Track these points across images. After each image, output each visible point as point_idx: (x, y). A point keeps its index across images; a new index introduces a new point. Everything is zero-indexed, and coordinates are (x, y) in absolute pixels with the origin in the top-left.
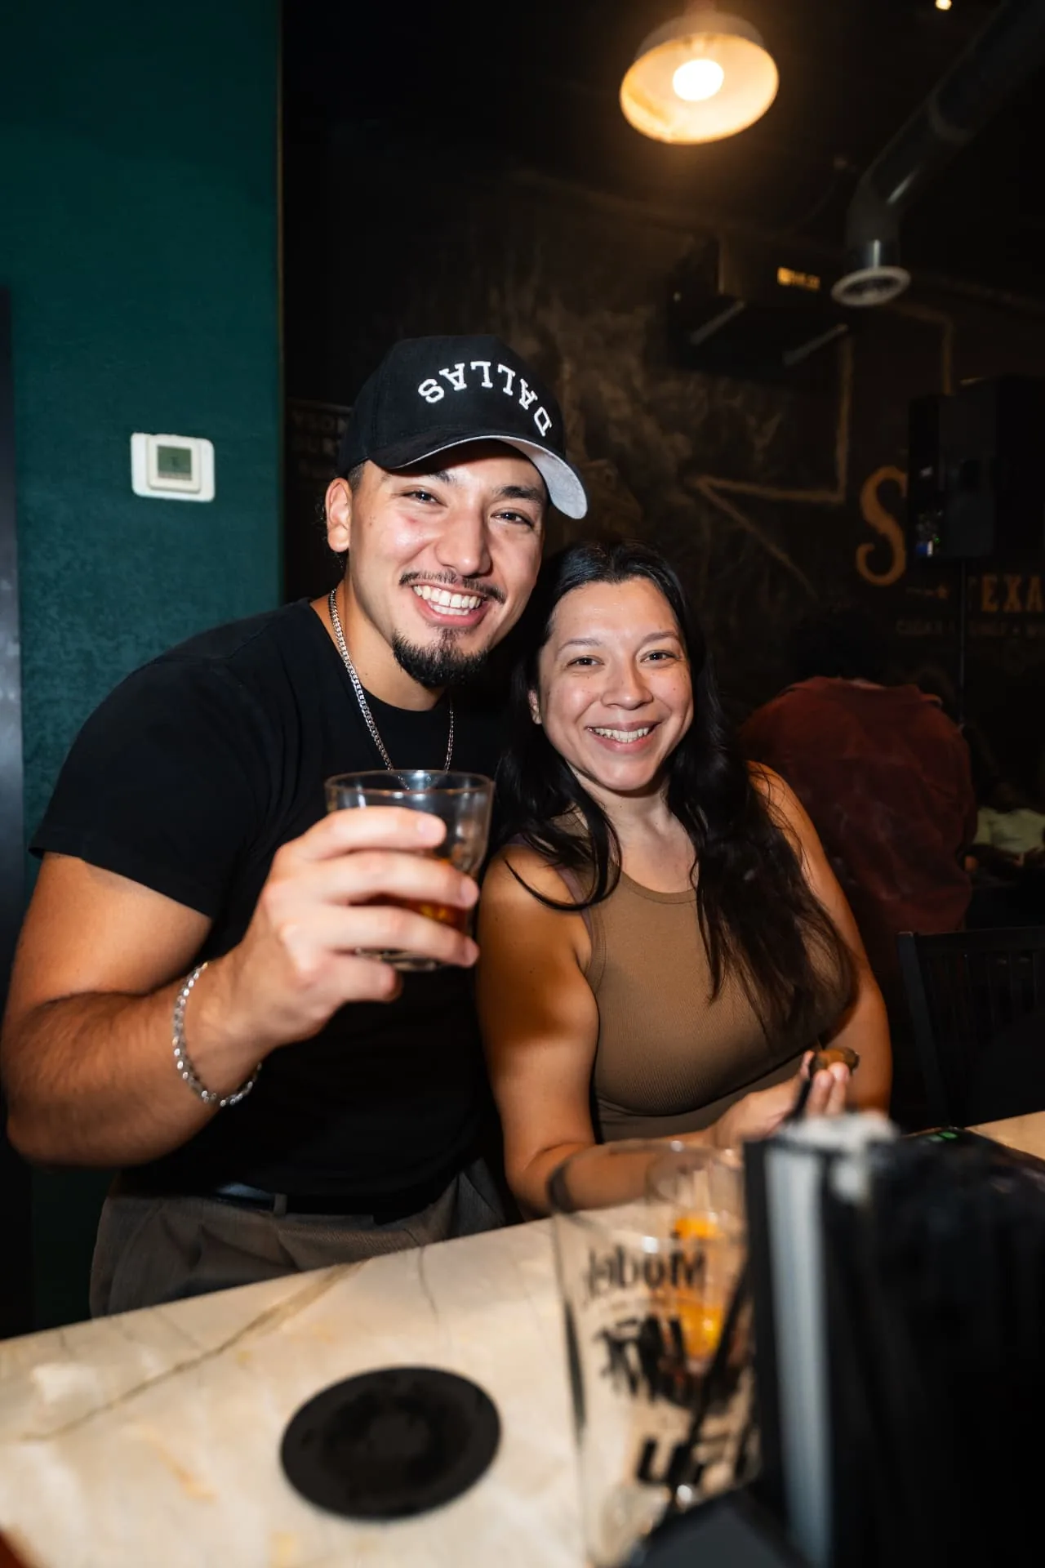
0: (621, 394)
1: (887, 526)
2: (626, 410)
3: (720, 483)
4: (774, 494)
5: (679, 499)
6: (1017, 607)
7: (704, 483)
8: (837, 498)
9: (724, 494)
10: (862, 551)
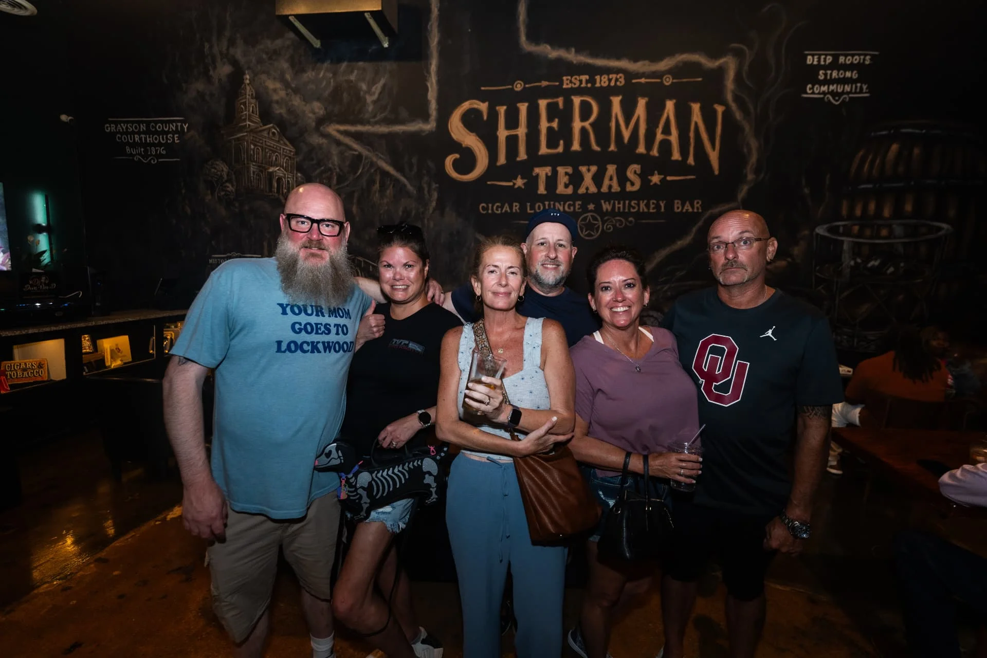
0: (278, 85)
1: (471, 140)
2: (282, 93)
3: (342, 128)
4: (383, 129)
5: (316, 140)
6: (593, 189)
7: (333, 129)
8: (430, 126)
9: (346, 133)
10: (449, 161)
